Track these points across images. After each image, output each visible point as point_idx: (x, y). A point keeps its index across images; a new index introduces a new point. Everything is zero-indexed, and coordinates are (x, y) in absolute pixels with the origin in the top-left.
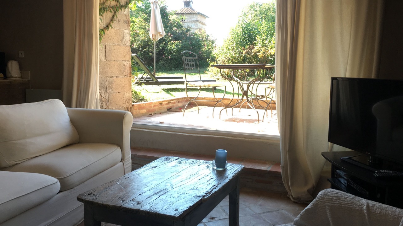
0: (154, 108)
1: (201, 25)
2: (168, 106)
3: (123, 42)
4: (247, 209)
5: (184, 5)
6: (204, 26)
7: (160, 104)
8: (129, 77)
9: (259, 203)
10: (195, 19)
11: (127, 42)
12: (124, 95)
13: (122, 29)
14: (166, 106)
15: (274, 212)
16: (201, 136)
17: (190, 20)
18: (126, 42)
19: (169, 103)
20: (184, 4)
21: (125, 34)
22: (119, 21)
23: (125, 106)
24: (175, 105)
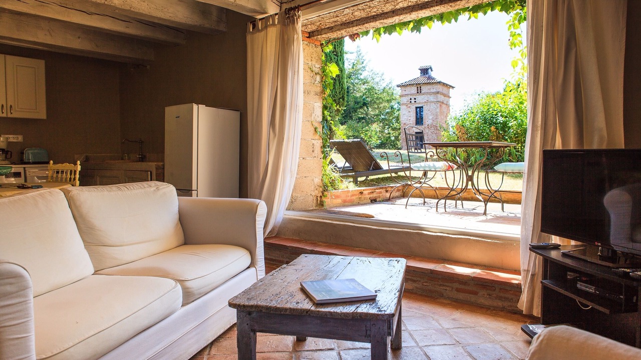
0: (352, 198)
1: (442, 97)
2: (371, 196)
3: (313, 117)
4: (434, 322)
5: (421, 73)
6: (446, 98)
7: (360, 193)
8: (319, 159)
9: (453, 317)
10: (434, 91)
11: (318, 117)
12: (313, 180)
13: (311, 102)
14: (368, 196)
15: (469, 329)
16: (392, 230)
17: (429, 91)
18: (316, 117)
19: (373, 192)
20: (420, 71)
21: (315, 108)
22: (308, 93)
23: (313, 194)
24: (381, 195)
